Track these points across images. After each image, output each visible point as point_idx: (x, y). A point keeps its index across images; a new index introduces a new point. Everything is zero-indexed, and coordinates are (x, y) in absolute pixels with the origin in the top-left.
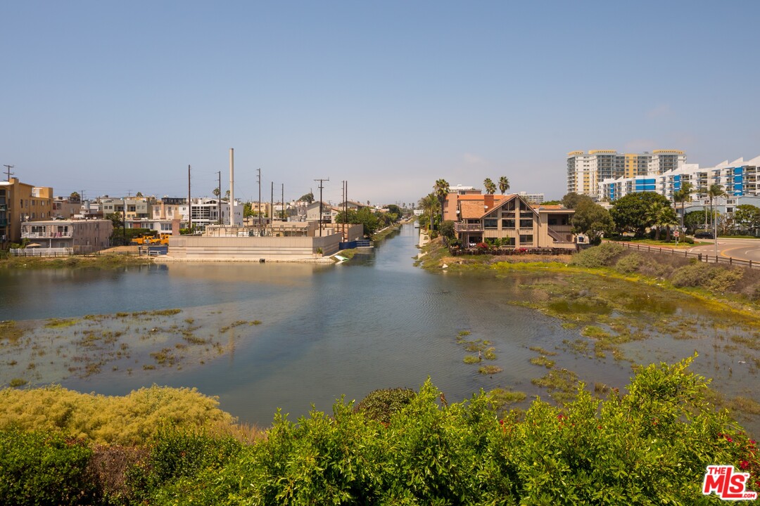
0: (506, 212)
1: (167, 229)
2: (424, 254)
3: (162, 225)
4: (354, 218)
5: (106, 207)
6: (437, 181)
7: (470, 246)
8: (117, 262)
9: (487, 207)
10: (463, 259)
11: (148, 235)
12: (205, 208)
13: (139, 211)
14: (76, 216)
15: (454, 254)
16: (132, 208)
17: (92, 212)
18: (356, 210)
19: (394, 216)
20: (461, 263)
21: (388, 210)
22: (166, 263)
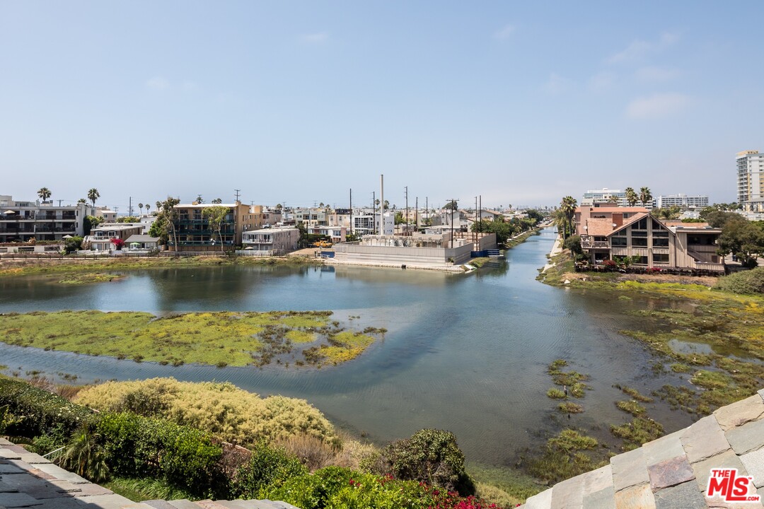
0: (636, 230)
1: (337, 235)
2: (551, 266)
3: (334, 231)
4: (488, 227)
5: (298, 217)
6: (565, 198)
7: (596, 263)
8: (300, 263)
9: (615, 225)
10: (586, 276)
11: (324, 240)
12: (365, 219)
13: (320, 219)
14: (278, 223)
15: (578, 270)
16: (315, 217)
17: (289, 221)
19: (532, 221)
20: (584, 279)
22: (334, 265)
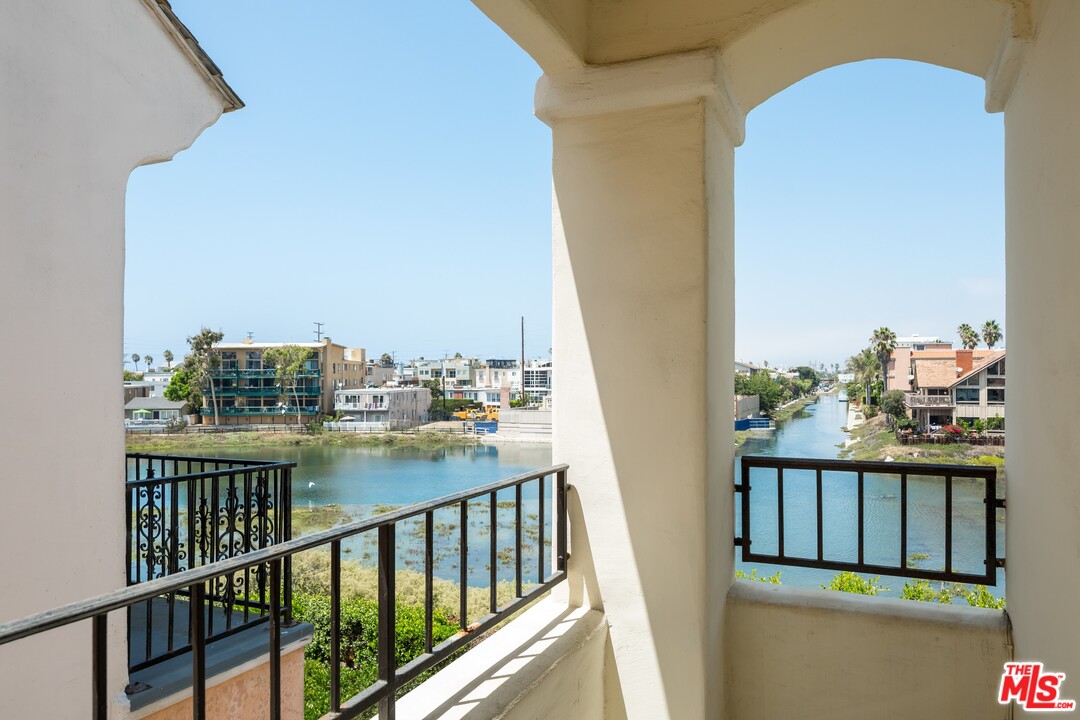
0: (994, 377)
1: (493, 400)
2: (855, 441)
3: (488, 395)
4: (745, 386)
5: (422, 372)
6: (876, 331)
7: (931, 430)
8: (438, 441)
9: (960, 370)
10: (919, 450)
11: (472, 408)
12: (541, 372)
13: (460, 376)
14: (389, 383)
15: (905, 441)
16: (452, 373)
17: (407, 379)
18: (748, 374)
19: (807, 383)
20: (915, 455)
21: (797, 374)
22: (495, 444)
